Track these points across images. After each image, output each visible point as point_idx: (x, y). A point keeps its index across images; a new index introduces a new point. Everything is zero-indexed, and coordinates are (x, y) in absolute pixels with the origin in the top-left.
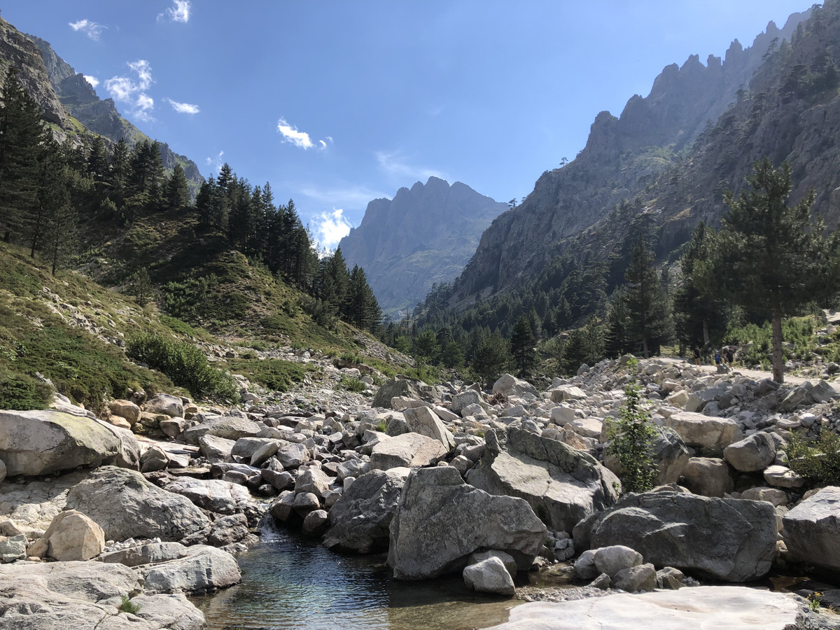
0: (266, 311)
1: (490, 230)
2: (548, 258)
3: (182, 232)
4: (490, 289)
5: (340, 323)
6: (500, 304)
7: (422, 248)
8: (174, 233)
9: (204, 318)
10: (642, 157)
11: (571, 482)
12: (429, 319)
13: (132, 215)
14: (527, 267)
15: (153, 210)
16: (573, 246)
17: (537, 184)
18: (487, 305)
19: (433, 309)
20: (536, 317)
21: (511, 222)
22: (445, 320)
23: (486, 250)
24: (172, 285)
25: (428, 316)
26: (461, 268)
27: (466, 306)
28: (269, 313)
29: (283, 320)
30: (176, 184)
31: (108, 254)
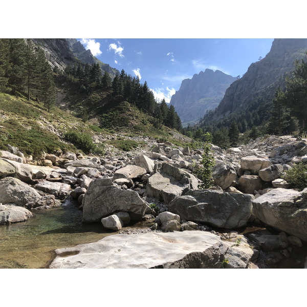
0: (135, 123)
1: (230, 88)
2: (253, 98)
3: (108, 96)
4: (229, 111)
5: (164, 126)
6: (232, 117)
7: (203, 97)
8: (105, 96)
9: (114, 126)
10: (295, 54)
11: (178, 185)
12: (204, 124)
13: (91, 90)
14: (244, 102)
15: (98, 88)
16: (263, 93)
17: (249, 68)
18: (227, 118)
19: (206, 121)
20: (245, 122)
21: (238, 85)
22: (211, 124)
23: (228, 96)
24: (104, 115)
25: (204, 123)
26: (218, 104)
27: (219, 119)
28: (137, 124)
29: (142, 126)
30: (105, 78)
31: (83, 105)
